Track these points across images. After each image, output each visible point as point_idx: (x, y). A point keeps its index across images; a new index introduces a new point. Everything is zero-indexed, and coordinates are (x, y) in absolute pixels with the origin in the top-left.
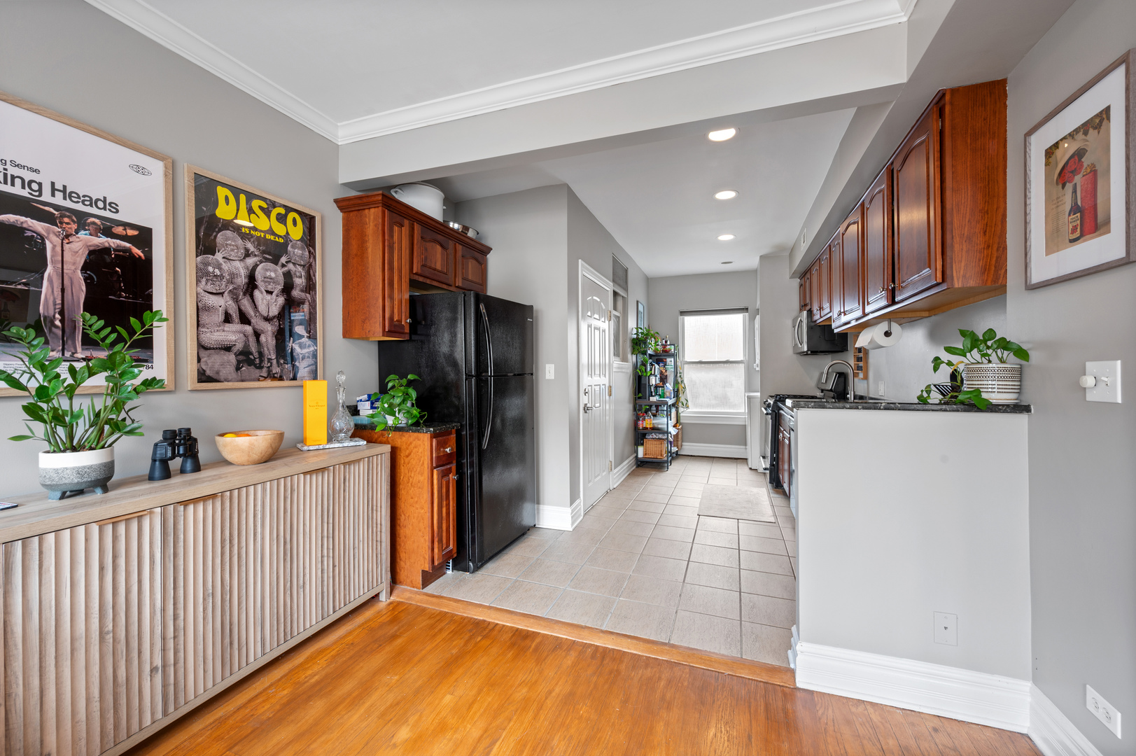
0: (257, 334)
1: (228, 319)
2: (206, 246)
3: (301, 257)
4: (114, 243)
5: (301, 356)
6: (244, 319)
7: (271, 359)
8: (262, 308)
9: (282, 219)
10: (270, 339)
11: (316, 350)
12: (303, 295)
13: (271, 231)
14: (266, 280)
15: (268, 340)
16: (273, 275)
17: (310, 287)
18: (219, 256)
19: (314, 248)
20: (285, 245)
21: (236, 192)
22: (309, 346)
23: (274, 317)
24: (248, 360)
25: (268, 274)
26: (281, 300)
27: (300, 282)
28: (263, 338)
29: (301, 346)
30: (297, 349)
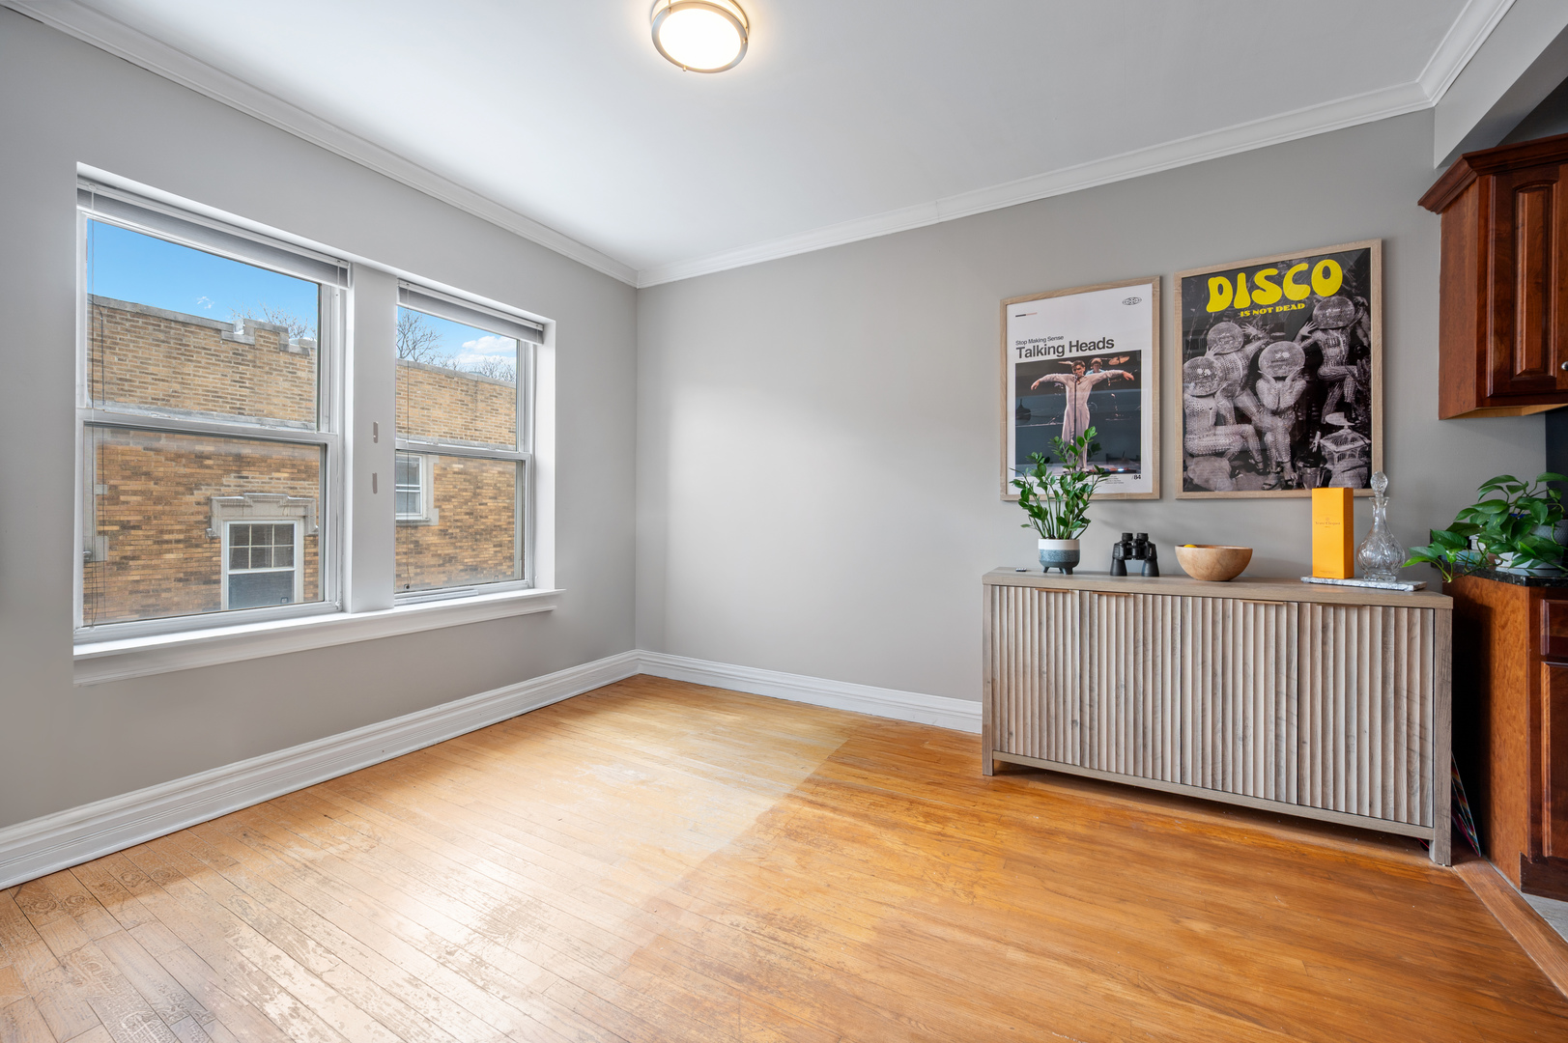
0: (1260, 433)
1: (1220, 420)
2: (1195, 345)
3: (1339, 317)
4: (1109, 373)
5: (1336, 456)
6: (1242, 417)
7: (1282, 463)
8: (1269, 401)
9: (1303, 278)
10: (1280, 438)
11: (1370, 445)
12: (1342, 369)
13: (1284, 300)
14: (1275, 364)
15: (1279, 435)
16: (1286, 355)
17: (1358, 352)
18: (1210, 355)
19: (1367, 294)
20: (1310, 308)
21: (1231, 275)
22: (1354, 440)
23: (1288, 408)
24: (1246, 464)
25: (1278, 356)
26: (1300, 385)
28: (1269, 438)
29: (1337, 442)
30: (1329, 446)
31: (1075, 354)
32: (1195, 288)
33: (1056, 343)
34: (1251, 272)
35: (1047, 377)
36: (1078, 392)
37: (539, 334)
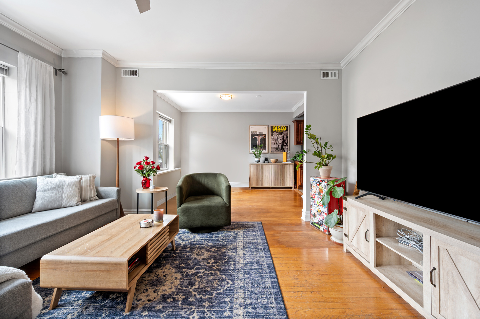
0: (278, 146)
1: (275, 144)
2: (272, 135)
3: (286, 133)
4: (262, 137)
5: (285, 149)
6: (277, 144)
7: (280, 149)
8: (279, 142)
9: (282, 128)
11: (288, 148)
12: (286, 139)
13: (281, 130)
15: (280, 146)
16: (281, 137)
17: (287, 137)
18: (273, 136)
19: (288, 131)
20: (283, 132)
21: (276, 126)
23: (281, 143)
24: (277, 149)
26: (282, 140)
27: (285, 137)
28: (279, 146)
29: (286, 147)
30: (285, 147)
31: (259, 134)
32: (272, 127)
33: (256, 132)
34: (278, 126)
35: (255, 137)
36: (259, 139)
37: (170, 121)
